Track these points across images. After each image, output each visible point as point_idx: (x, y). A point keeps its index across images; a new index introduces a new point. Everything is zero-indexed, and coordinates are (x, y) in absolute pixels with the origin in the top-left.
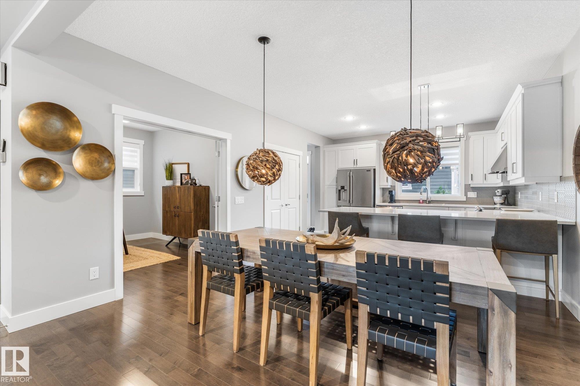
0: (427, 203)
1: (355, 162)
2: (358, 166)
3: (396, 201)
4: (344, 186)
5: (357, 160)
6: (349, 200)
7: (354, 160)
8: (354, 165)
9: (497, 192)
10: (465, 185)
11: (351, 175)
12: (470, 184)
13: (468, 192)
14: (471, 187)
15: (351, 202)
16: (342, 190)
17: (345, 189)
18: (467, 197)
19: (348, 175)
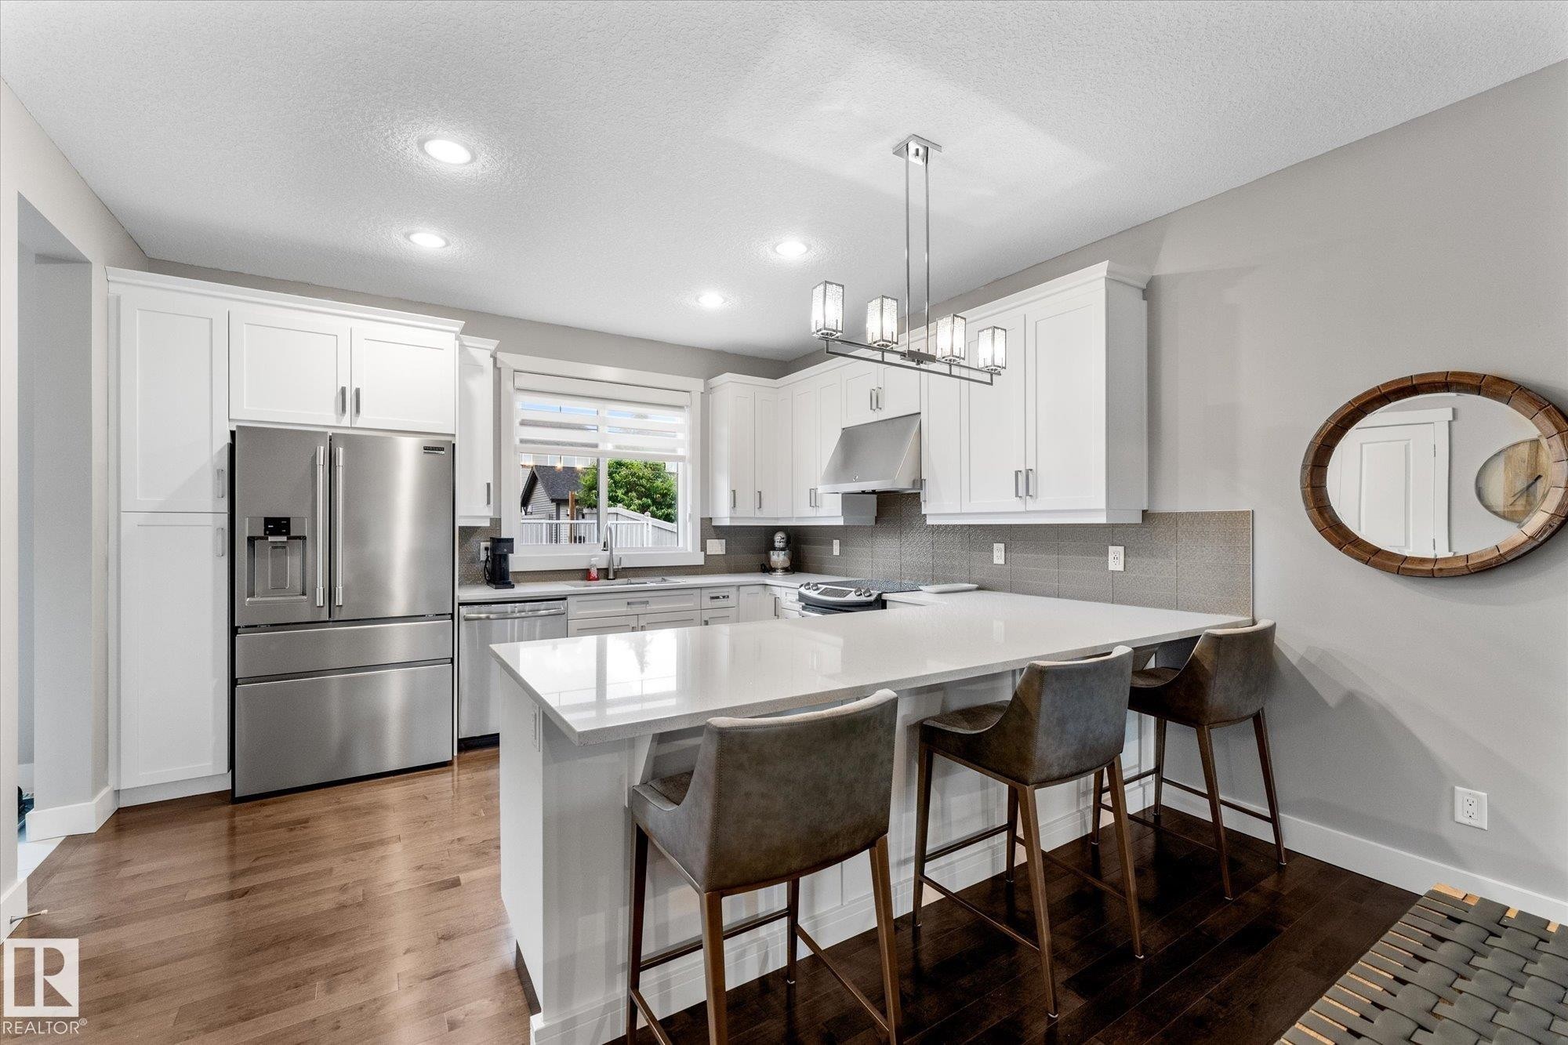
0: (611, 576)
1: (349, 400)
2: (360, 422)
3: (511, 579)
4: (288, 519)
5: (358, 391)
6: (321, 588)
7: (343, 390)
8: (341, 415)
9: (779, 539)
10: (702, 519)
11: (341, 464)
12: (711, 519)
13: (708, 541)
14: (714, 526)
15: (339, 601)
16: (271, 539)
17: (292, 534)
18: (705, 554)
19: (322, 463)
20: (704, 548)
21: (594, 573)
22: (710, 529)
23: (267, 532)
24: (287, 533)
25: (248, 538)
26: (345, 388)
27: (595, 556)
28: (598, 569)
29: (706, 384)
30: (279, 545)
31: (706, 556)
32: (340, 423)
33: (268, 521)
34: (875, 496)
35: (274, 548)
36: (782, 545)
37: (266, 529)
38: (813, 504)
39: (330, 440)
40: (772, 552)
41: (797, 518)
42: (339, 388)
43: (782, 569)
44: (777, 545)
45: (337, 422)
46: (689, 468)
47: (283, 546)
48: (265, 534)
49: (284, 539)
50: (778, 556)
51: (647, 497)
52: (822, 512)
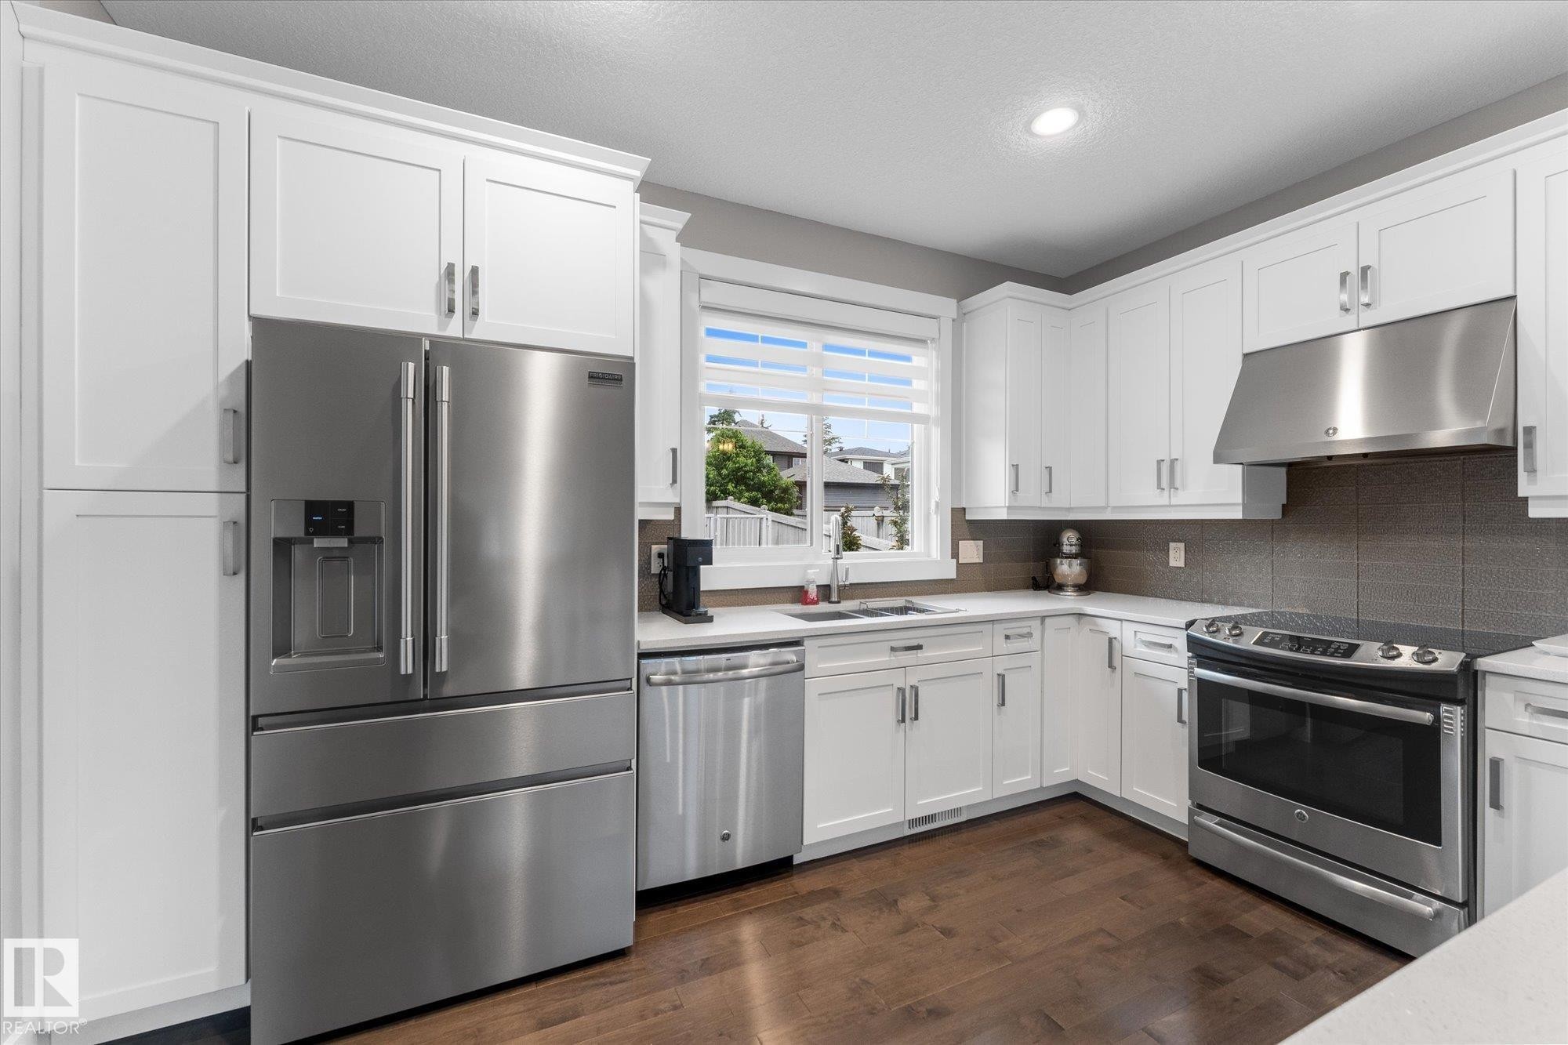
0: (834, 598)
1: (459, 290)
2: (479, 330)
4: (350, 505)
5: (475, 271)
6: (409, 639)
7: (450, 268)
8: (446, 316)
9: (1069, 541)
10: (953, 510)
11: (445, 397)
12: (964, 509)
13: (960, 542)
14: (968, 520)
15: (442, 664)
16: (318, 542)
17: (358, 532)
18: (958, 561)
19: (411, 395)
20: (955, 554)
21: (813, 592)
22: (964, 526)
23: (311, 530)
24: (349, 531)
25: (274, 540)
26: (453, 265)
27: (811, 566)
28: (818, 586)
29: (959, 307)
30: (336, 554)
31: (959, 565)
32: (445, 330)
33: (312, 507)
34: (1284, 470)
35: (327, 559)
36: (1074, 550)
37: (308, 522)
38: (1165, 483)
39: (427, 359)
40: (1059, 561)
41: (1114, 507)
42: (444, 266)
43: (1075, 586)
44: (1066, 549)
45: (440, 329)
46: (936, 434)
47: (341, 556)
48: (307, 533)
49: (343, 542)
50: (1070, 566)
51: (757, 491)
52: (1180, 498)
